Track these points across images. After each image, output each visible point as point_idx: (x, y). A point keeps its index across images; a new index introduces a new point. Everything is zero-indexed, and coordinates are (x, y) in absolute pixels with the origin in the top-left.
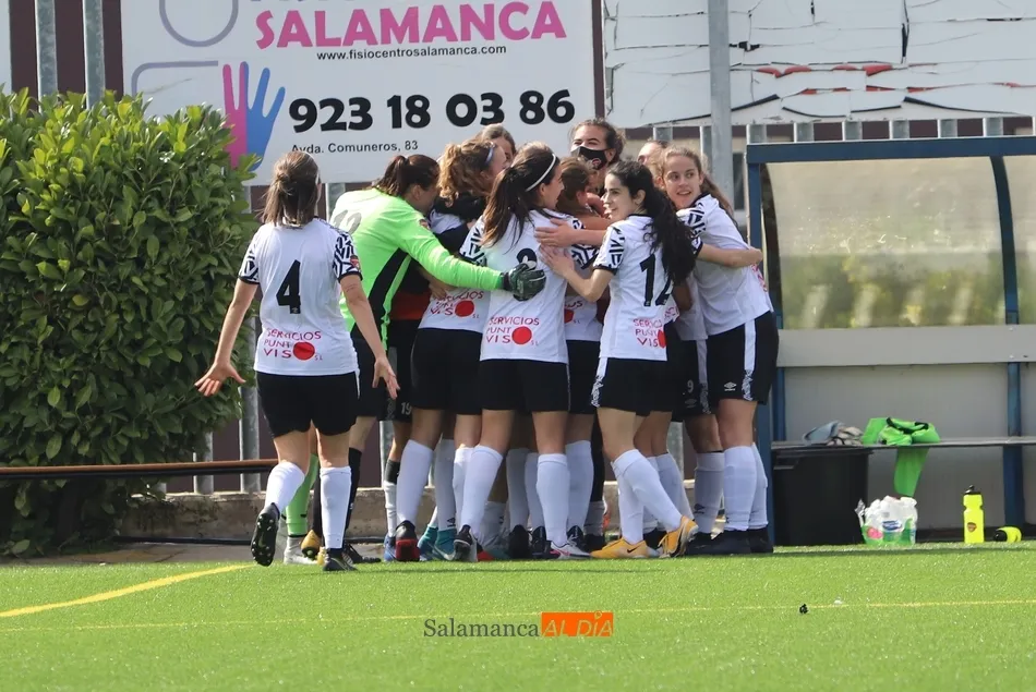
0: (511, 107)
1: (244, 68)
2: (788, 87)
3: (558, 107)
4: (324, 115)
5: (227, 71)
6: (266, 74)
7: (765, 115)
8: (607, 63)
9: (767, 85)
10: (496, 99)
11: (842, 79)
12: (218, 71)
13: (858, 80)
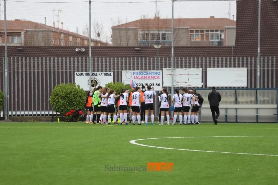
0: (155, 85)
1: (132, 81)
2: (179, 84)
3: (159, 85)
4: (139, 85)
5: (131, 81)
6: (134, 81)
7: (176, 86)
8: (163, 81)
9: (177, 83)
10: (154, 84)
11: (183, 83)
12: (130, 81)
13: (184, 83)
